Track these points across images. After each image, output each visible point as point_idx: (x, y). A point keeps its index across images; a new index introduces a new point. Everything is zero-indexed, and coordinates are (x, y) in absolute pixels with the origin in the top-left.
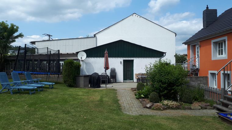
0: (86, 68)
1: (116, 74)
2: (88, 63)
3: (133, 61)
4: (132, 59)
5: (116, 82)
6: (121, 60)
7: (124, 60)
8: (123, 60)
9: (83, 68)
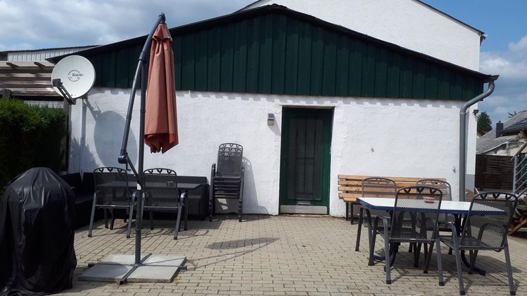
0: (97, 140)
1: (243, 174)
2: (108, 113)
3: (328, 113)
4: (326, 103)
5: (241, 213)
6: (274, 105)
7: (286, 110)
8: (280, 110)
9: (83, 138)
